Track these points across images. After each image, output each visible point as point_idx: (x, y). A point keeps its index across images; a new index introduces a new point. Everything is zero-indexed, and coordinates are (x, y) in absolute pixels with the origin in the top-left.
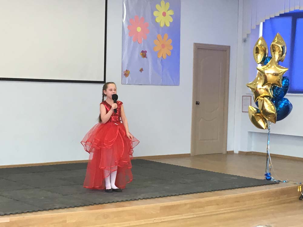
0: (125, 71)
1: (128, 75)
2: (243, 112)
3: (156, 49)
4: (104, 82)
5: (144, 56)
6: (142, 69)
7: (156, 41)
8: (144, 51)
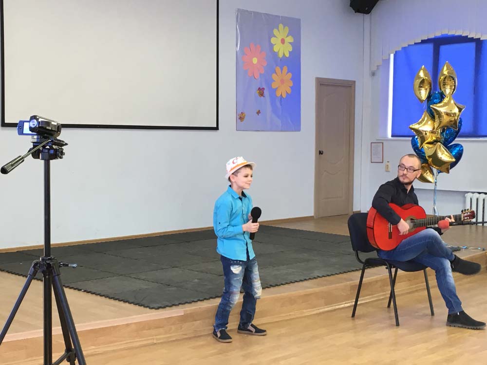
0: (240, 113)
1: (244, 119)
2: (372, 162)
3: (274, 86)
4: (217, 128)
5: (262, 94)
6: (259, 111)
7: (274, 76)
8: (261, 88)
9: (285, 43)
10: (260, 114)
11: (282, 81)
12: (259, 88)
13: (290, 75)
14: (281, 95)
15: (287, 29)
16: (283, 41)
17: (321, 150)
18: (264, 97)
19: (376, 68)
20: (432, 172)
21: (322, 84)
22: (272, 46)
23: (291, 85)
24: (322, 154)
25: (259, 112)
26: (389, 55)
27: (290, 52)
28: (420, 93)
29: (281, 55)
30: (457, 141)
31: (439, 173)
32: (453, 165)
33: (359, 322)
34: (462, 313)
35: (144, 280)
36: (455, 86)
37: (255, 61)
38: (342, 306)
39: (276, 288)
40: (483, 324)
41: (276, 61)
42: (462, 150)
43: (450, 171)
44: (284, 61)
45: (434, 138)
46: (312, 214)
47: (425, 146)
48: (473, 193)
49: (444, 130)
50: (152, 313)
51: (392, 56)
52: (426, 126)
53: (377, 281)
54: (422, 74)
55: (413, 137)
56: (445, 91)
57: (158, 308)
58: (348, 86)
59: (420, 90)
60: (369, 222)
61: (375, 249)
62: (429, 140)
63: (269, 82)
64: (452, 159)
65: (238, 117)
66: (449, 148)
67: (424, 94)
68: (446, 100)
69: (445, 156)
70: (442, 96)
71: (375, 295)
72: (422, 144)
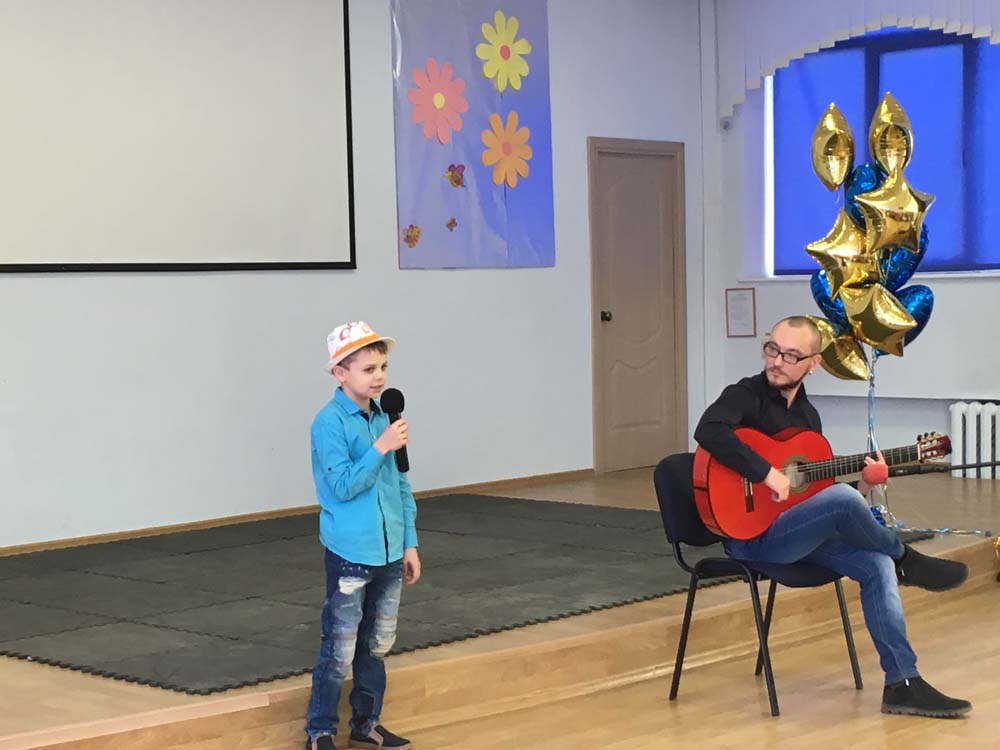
0: (408, 227)
1: (416, 241)
2: (729, 336)
3: (488, 159)
4: (351, 265)
5: (458, 181)
6: (453, 221)
7: (487, 137)
8: (456, 166)
9: (511, 60)
10: (455, 229)
11: (507, 149)
12: (452, 166)
13: (525, 133)
14: (505, 181)
15: (514, 24)
16: (505, 53)
17: (606, 311)
18: (463, 186)
19: (732, 109)
20: (862, 355)
21: (605, 153)
22: (478, 64)
23: (530, 156)
24: (609, 319)
25: (452, 224)
26: (763, 80)
27: (522, 78)
28: (828, 167)
29: (501, 86)
30: (918, 278)
31: (878, 356)
32: (911, 335)
33: (685, 709)
34: (918, 681)
35: (176, 629)
36: (908, 149)
37: (439, 100)
38: (650, 675)
39: (494, 638)
40: (965, 705)
41: (490, 99)
42: (931, 301)
43: (906, 350)
44: (509, 101)
45: (865, 274)
46: (590, 465)
47: (845, 293)
48: (968, 402)
49: (886, 254)
50: (193, 702)
51: (769, 81)
52: (845, 247)
53: (730, 616)
54: (830, 123)
55: (815, 273)
56: (886, 161)
57: (209, 692)
58: (667, 158)
59: (826, 160)
60: (699, 475)
61: (717, 539)
62: (854, 279)
63: (476, 150)
64: (909, 321)
65: (403, 236)
66: (902, 297)
67: (836, 170)
68: (890, 183)
69: (891, 315)
70: (879, 175)
71: (728, 648)
72: (837, 287)
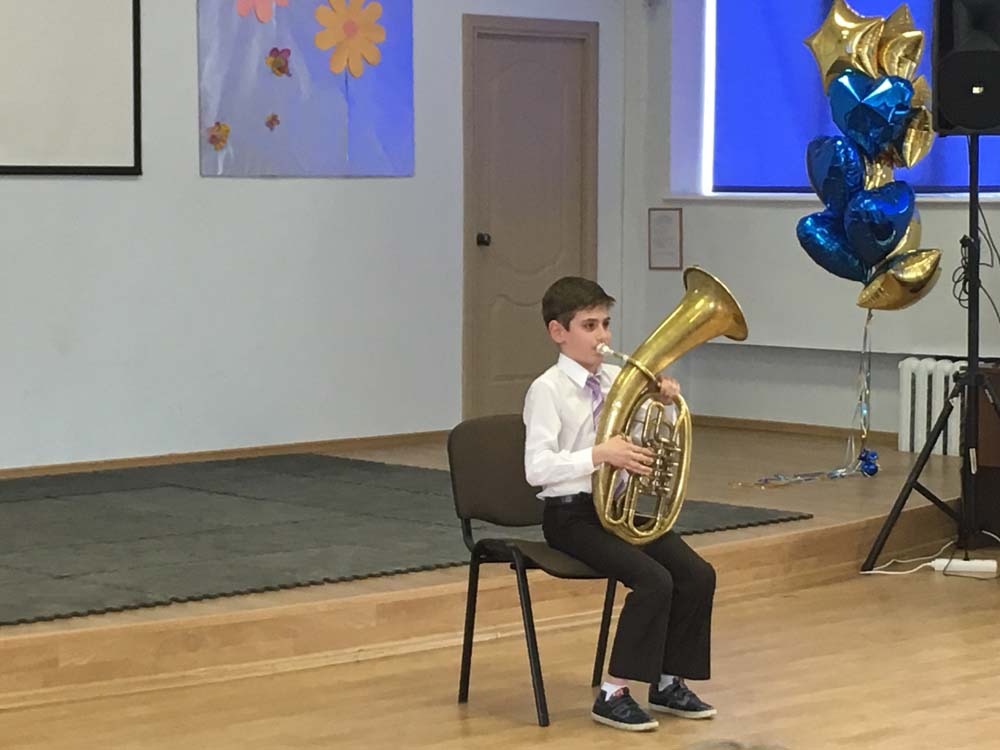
0: (213, 125)
1: (224, 141)
2: (650, 268)
3: (323, 42)
4: (136, 171)
5: (282, 69)
6: (275, 117)
7: (323, 14)
8: (280, 49)
10: (276, 127)
11: (350, 29)
12: (275, 50)
13: (376, 9)
14: (348, 69)
17: (483, 233)
18: (290, 75)
21: (482, 33)
23: (381, 37)
24: (487, 244)
25: (272, 122)
48: (921, 357)
63: (307, 30)
65: (207, 136)
